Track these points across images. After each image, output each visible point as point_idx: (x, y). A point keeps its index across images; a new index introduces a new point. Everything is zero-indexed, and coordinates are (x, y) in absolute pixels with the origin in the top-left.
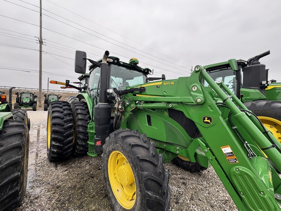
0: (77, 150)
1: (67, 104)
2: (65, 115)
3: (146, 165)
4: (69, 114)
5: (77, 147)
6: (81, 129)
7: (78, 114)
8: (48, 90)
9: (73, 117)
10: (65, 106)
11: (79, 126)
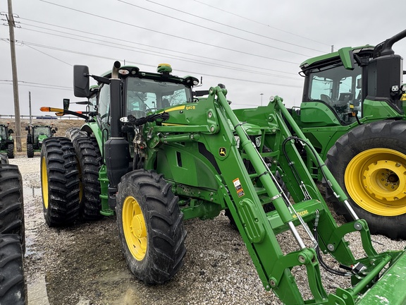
0: (87, 209)
1: (67, 141)
2: (66, 158)
3: (153, 204)
4: (71, 157)
5: (87, 205)
6: (89, 179)
7: (84, 156)
8: (31, 116)
9: (77, 160)
10: (64, 144)
11: (86, 173)
